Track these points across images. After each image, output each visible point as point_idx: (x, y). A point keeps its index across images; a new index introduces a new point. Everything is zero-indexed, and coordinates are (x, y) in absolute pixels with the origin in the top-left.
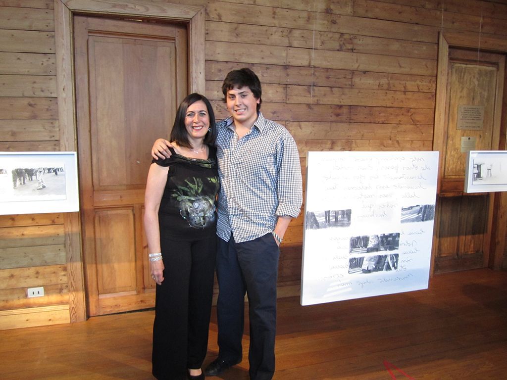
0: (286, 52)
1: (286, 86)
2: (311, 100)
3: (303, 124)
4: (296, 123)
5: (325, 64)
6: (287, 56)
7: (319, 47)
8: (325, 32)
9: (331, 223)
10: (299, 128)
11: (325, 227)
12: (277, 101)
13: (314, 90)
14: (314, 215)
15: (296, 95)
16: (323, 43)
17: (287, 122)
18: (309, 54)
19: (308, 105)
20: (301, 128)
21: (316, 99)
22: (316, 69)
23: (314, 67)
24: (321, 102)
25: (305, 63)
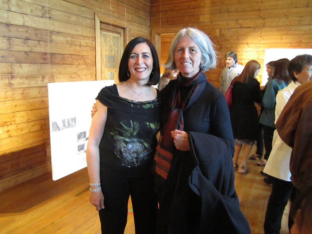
0: (7, 14)
1: (9, 38)
2: (27, 49)
3: (23, 65)
4: (18, 65)
5: (34, 25)
6: (8, 17)
7: (29, 13)
8: (33, 4)
9: (66, 126)
10: (20, 67)
11: (63, 129)
12: (4, 49)
13: (28, 42)
14: (56, 123)
15: (17, 45)
16: (32, 11)
17: (12, 64)
18: (23, 18)
19: (25, 52)
20: (22, 68)
21: (30, 48)
22: (28, 28)
23: (27, 27)
24: (34, 51)
25: (21, 23)
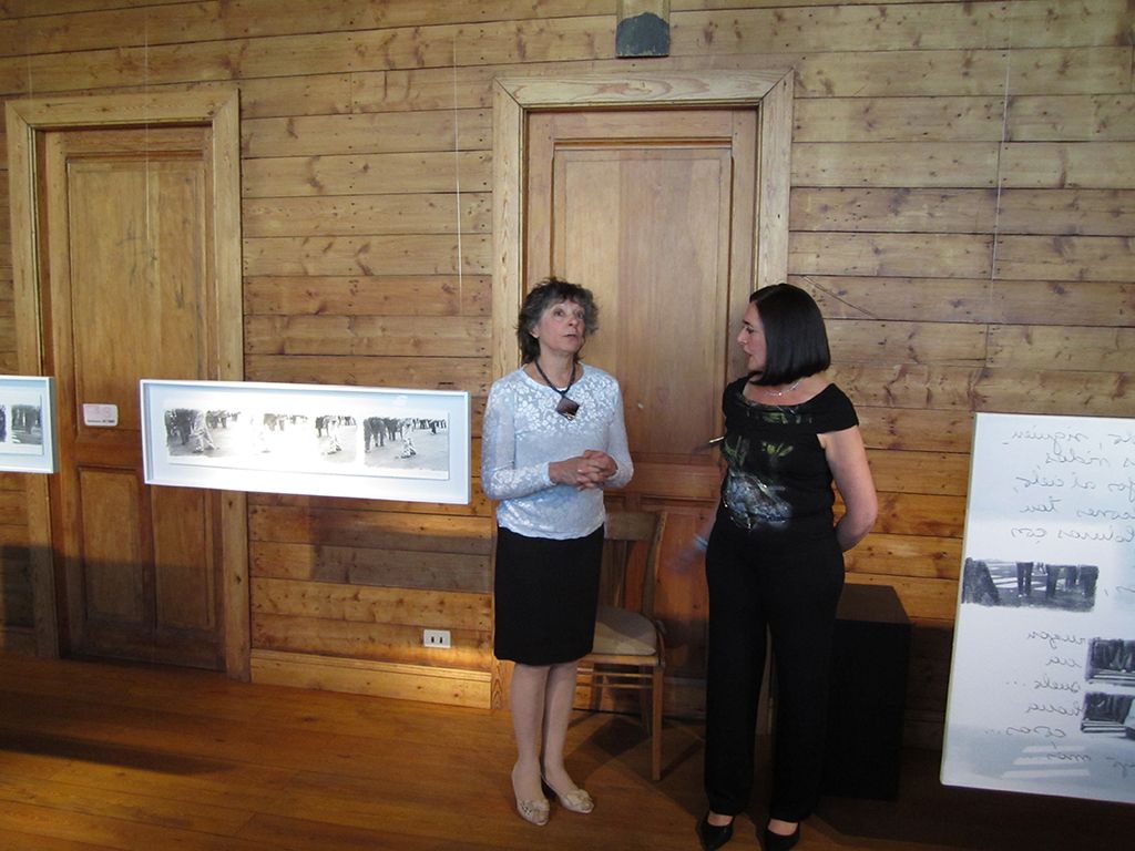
0: (996, 155)
1: (991, 238)
2: (1060, 271)
3: (1037, 332)
4: (1015, 330)
5: (1108, 178)
6: (998, 166)
7: (1091, 134)
8: (1113, 95)
9: (1032, 594)
10: (1024, 340)
11: (1017, 603)
12: (966, 275)
13: (1072, 246)
14: (986, 570)
15: (1021, 261)
16: (1104, 125)
17: (994, 326)
18: (1063, 156)
19: (1057, 286)
20: (1030, 343)
21: (1076, 268)
22: (1081, 193)
23: (1075, 187)
24: (1092, 276)
25: (1051, 178)
